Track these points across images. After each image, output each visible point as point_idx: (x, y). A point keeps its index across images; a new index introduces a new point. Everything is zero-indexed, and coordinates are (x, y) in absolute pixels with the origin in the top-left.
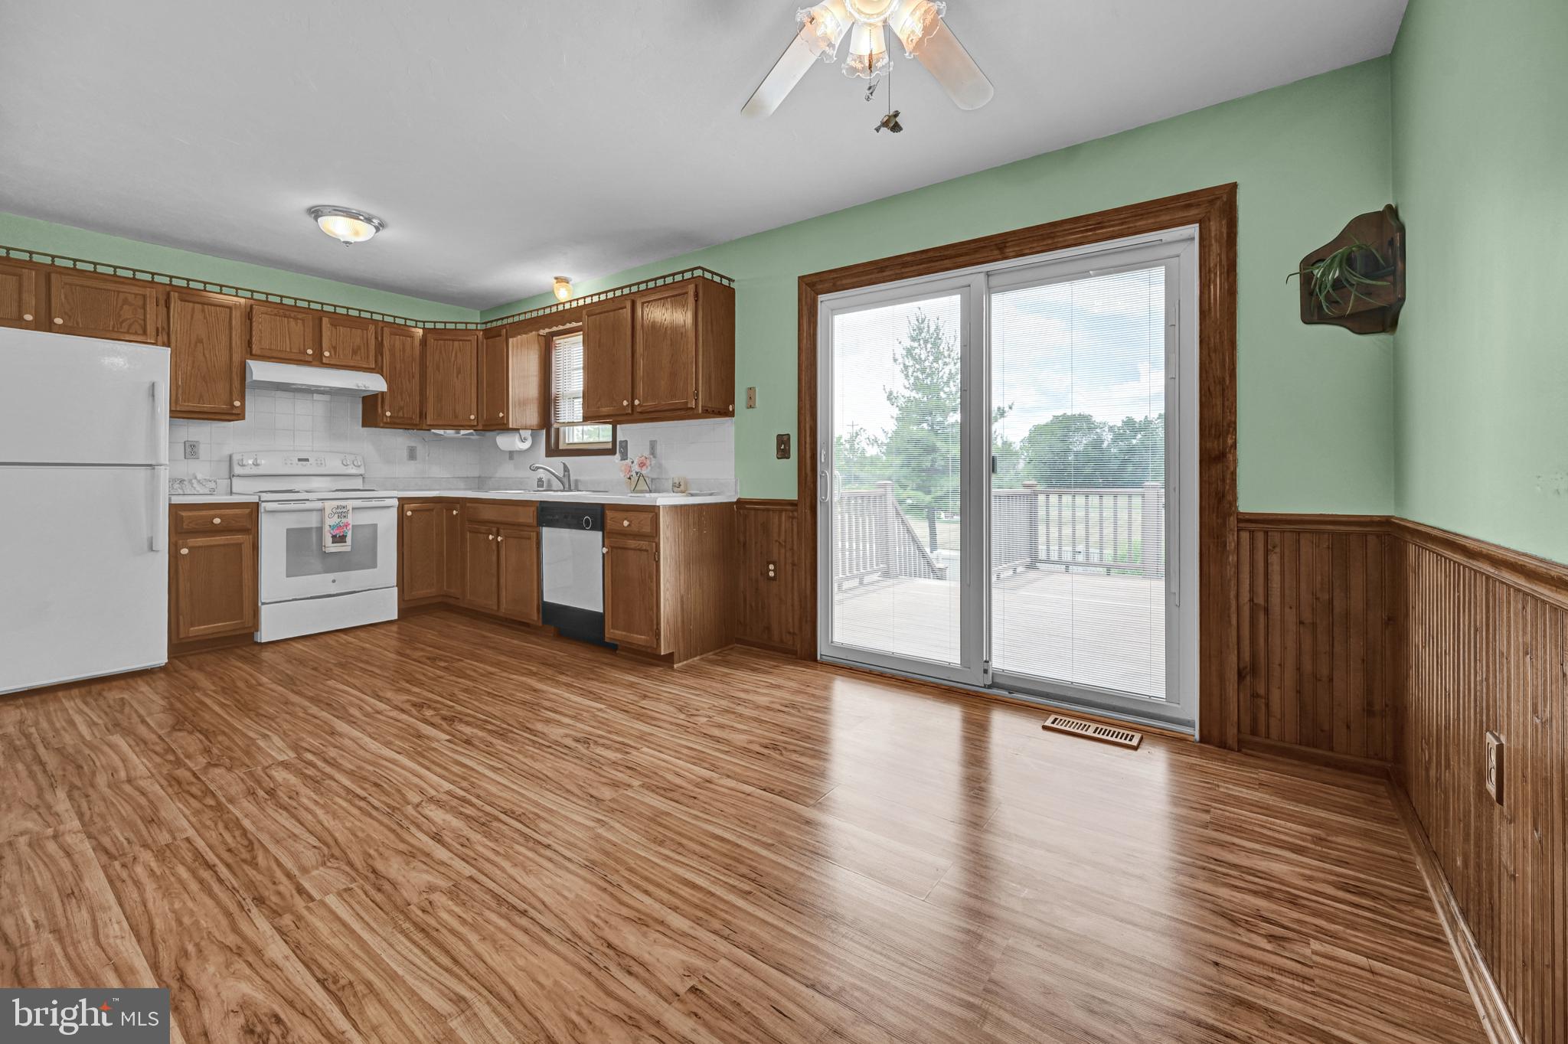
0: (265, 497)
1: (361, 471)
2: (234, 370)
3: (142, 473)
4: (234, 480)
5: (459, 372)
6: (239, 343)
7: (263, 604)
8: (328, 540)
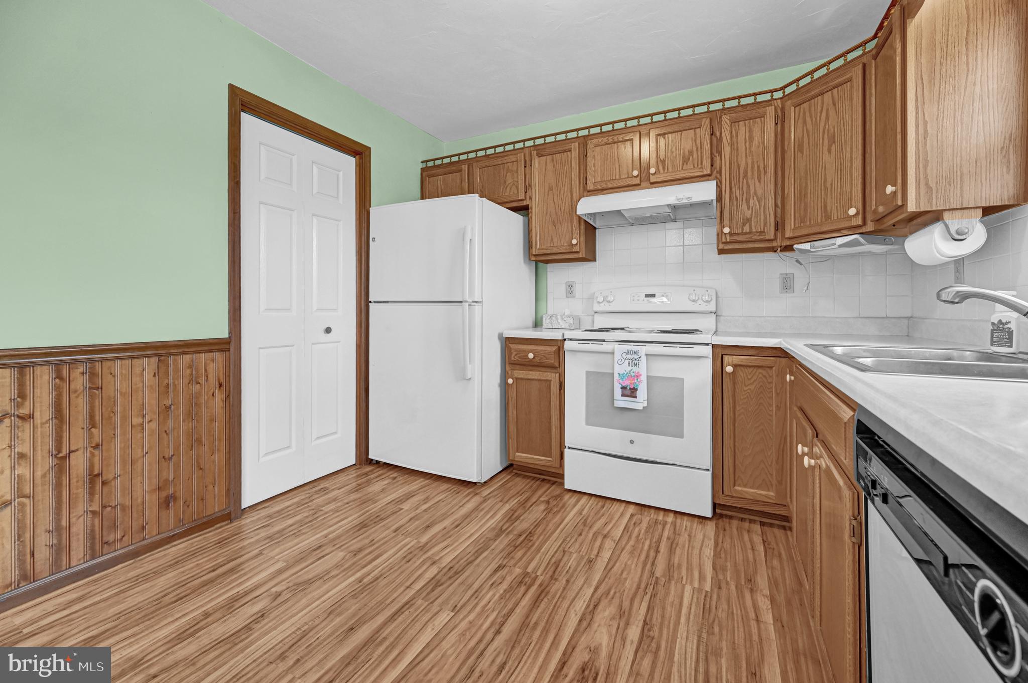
0: (569, 334)
4: (596, 316)
5: (832, 141)
6: (577, 182)
7: (568, 447)
8: (618, 392)
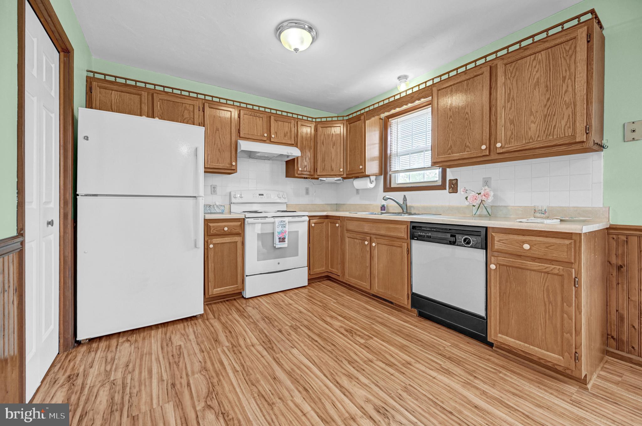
0: (248, 215)
1: (286, 201)
2: (233, 145)
3: (191, 200)
4: (232, 205)
5: (334, 145)
6: (234, 131)
7: (247, 276)
8: (277, 240)
